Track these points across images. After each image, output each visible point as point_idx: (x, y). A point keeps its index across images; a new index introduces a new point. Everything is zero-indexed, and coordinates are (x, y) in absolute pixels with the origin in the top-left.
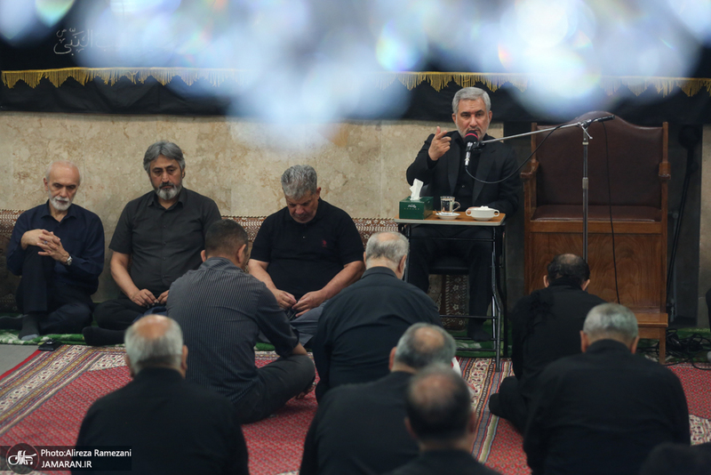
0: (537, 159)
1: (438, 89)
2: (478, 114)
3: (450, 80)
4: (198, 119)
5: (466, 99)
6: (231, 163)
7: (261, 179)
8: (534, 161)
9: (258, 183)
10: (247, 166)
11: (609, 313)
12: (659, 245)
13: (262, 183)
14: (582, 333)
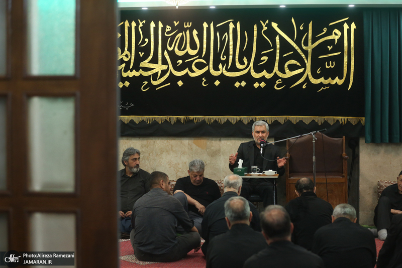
0: (289, 153)
1: (246, 123)
2: (263, 132)
3: (251, 119)
4: (141, 139)
5: (258, 125)
6: (156, 158)
7: (169, 164)
8: (288, 154)
9: (168, 166)
10: (163, 158)
11: (344, 207)
12: (344, 187)
13: (169, 166)
14: (332, 216)
